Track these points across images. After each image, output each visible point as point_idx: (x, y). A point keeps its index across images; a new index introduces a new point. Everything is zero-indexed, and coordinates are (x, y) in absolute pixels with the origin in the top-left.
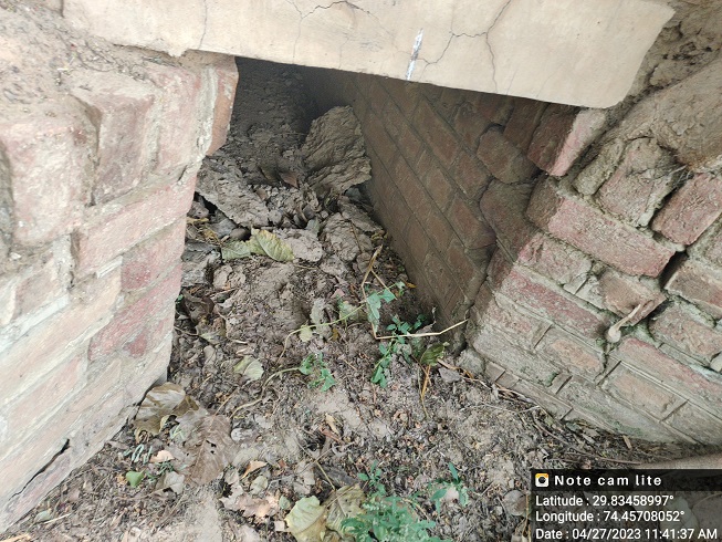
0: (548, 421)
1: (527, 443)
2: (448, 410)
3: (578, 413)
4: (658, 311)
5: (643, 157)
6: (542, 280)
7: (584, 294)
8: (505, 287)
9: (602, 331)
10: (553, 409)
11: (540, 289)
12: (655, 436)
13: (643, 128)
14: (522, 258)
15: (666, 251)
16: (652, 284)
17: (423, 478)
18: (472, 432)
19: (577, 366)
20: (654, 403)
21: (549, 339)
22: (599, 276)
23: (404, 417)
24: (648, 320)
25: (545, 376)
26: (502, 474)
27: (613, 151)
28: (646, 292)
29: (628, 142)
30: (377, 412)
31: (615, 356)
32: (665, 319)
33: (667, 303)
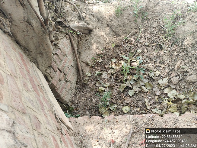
0: (77, 91)
1: (82, 93)
2: (81, 104)
3: (75, 87)
4: (64, 73)
5: (48, 71)
6: (60, 89)
7: (62, 83)
8: (61, 95)
9: (66, 81)
10: (74, 91)
11: (61, 89)
12: (76, 77)
13: (45, 70)
14: (58, 91)
15: (58, 71)
16: (61, 74)
17: (93, 104)
18: (83, 100)
19: (70, 86)
20: (73, 77)
21: (67, 90)
22: (60, 80)
23: (84, 110)
24: (65, 75)
25: (71, 91)
26: (89, 95)
27: (47, 74)
28: (62, 74)
29: (46, 72)
30: (85, 114)
31: (69, 81)
32: (65, 73)
33: (63, 72)
